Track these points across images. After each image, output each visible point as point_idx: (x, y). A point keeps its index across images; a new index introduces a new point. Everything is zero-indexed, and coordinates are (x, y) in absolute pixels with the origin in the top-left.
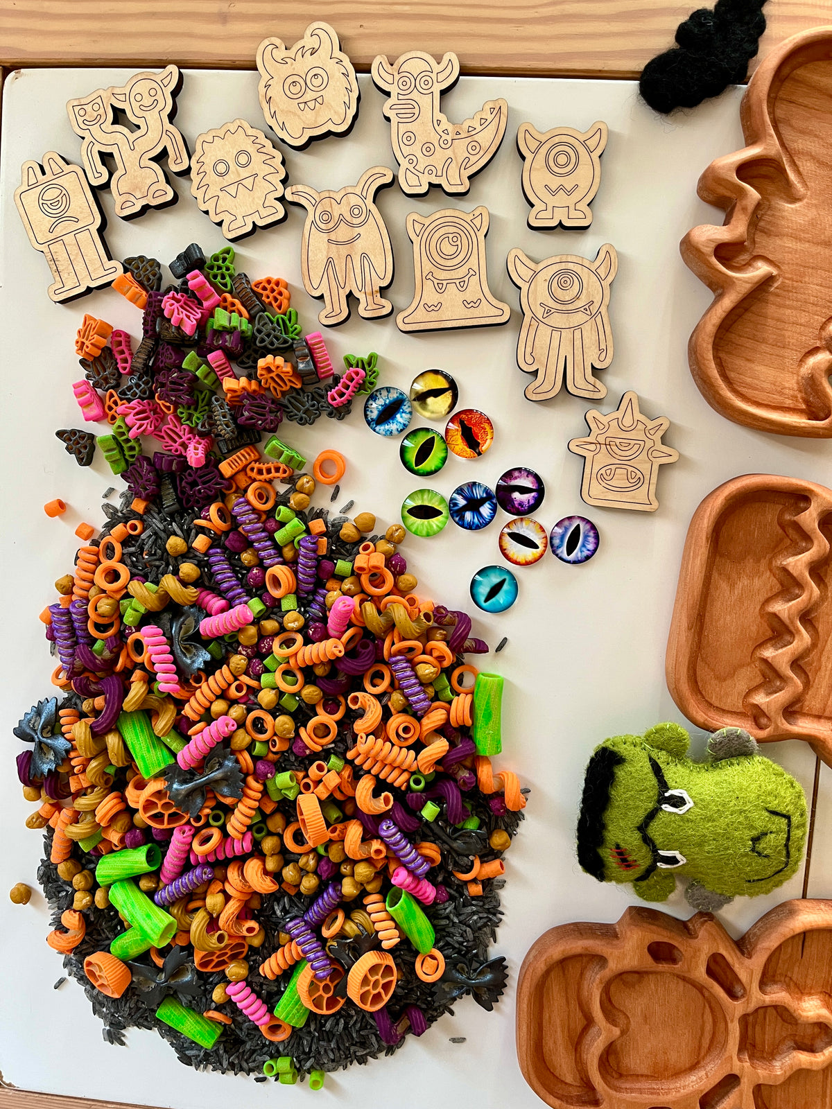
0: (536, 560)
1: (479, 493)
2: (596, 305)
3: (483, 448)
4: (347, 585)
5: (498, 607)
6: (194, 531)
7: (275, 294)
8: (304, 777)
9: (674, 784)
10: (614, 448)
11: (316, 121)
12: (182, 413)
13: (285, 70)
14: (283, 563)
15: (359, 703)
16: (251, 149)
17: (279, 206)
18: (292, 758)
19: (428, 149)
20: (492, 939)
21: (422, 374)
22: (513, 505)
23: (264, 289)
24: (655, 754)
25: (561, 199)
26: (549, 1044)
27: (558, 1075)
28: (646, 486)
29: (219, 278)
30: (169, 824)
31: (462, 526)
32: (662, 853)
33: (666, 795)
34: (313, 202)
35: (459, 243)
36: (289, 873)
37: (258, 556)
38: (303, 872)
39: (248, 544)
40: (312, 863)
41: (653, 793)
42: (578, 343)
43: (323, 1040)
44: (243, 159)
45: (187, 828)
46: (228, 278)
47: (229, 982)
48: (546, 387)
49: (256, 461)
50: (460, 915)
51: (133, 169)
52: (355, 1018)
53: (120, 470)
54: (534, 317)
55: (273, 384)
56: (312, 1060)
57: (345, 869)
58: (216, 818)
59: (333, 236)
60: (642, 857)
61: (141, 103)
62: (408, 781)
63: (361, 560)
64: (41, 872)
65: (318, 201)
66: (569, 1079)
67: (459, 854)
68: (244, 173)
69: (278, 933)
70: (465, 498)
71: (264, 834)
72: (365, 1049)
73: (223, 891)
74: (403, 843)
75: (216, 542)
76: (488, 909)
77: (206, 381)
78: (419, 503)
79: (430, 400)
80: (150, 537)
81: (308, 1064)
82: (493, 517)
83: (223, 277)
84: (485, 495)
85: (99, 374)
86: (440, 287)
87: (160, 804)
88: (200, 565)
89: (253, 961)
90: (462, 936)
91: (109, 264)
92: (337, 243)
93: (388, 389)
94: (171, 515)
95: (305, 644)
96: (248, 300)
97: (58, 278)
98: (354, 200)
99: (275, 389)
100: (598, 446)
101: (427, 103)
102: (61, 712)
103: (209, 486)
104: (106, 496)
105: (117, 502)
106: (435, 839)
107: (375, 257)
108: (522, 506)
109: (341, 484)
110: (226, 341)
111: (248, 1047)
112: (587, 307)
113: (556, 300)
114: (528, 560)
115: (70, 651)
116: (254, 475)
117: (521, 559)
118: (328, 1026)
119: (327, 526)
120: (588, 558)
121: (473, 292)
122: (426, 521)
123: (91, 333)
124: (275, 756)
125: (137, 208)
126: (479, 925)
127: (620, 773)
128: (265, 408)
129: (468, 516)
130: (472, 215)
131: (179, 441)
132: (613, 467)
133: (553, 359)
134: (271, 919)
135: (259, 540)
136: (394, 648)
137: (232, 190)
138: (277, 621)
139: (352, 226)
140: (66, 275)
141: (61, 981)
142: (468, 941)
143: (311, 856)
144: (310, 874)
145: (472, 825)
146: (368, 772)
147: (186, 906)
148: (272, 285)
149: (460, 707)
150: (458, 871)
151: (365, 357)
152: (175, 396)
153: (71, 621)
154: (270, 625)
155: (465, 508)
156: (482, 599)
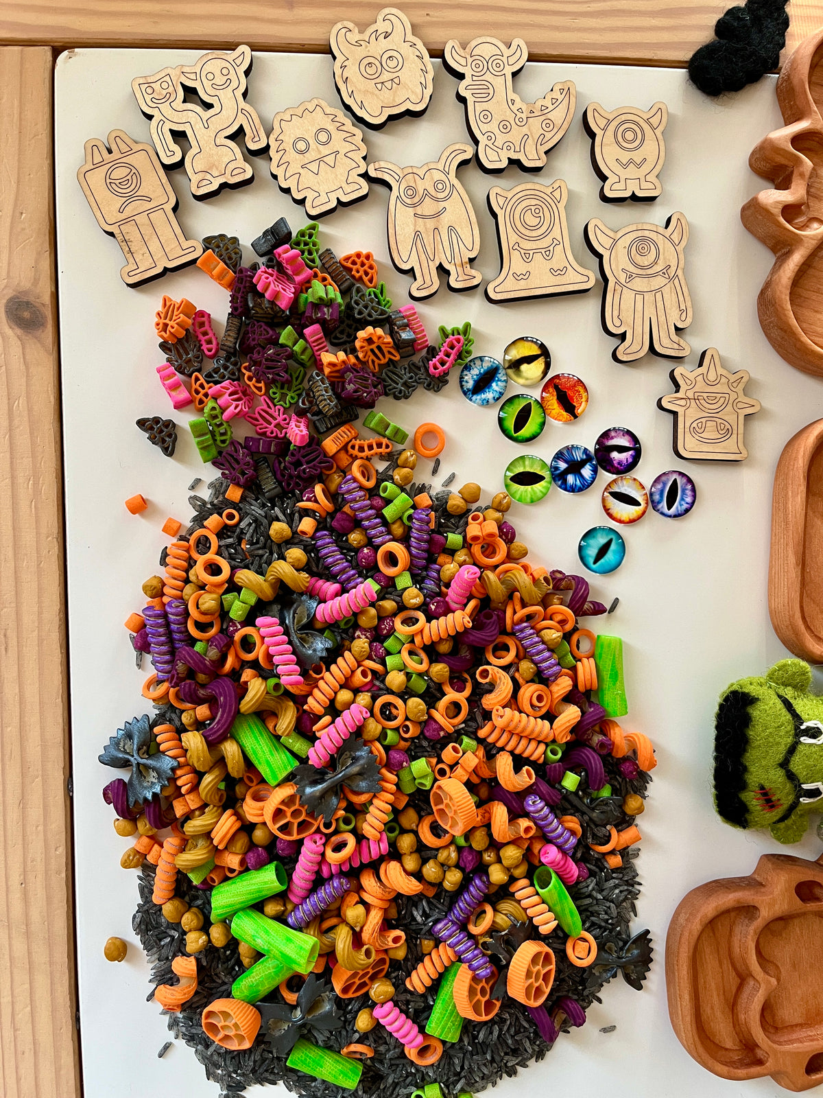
0: (639, 518)
1: (579, 456)
2: (673, 269)
3: (579, 411)
4: (461, 556)
5: (608, 568)
6: (297, 515)
7: (366, 267)
8: (438, 763)
9: (807, 717)
10: (702, 401)
11: (394, 100)
12: (274, 393)
13: (360, 52)
14: (394, 540)
15: (490, 676)
16: (331, 127)
17: (362, 181)
18: (425, 744)
19: (505, 127)
20: (632, 914)
21: (514, 342)
22: (612, 465)
23: (354, 263)
24: (782, 691)
25: (632, 172)
26: (707, 1011)
27: (718, 1042)
28: (734, 436)
29: (306, 254)
30: (298, 834)
31: (565, 489)
32: (805, 786)
33: (802, 727)
34: (397, 178)
35: (541, 214)
36: (430, 870)
37: (367, 535)
38: (444, 867)
39: (356, 524)
40: (454, 855)
41: (790, 727)
42: (660, 304)
43: (477, 1054)
44: (323, 137)
45: (317, 837)
46: (315, 254)
47: (374, 1005)
48: (635, 347)
49: (355, 438)
50: (603, 890)
51: (208, 147)
52: (508, 1022)
53: (210, 457)
54: (618, 282)
55: (372, 357)
56: (463, 1081)
57: (488, 857)
58: (347, 821)
59: (419, 210)
60: (784, 795)
61: (213, 82)
62: (545, 753)
63: (473, 529)
64: (138, 920)
65: (402, 177)
66: (729, 1043)
67: (597, 826)
68: (325, 150)
69: (420, 941)
70: (566, 461)
71: (397, 832)
72: (517, 1057)
73: (362, 902)
74: (551, 817)
75: (321, 525)
76: (627, 881)
77: (303, 357)
78: (521, 470)
79: (524, 367)
80: (250, 524)
81: (459, 1086)
82: (594, 479)
83: (310, 253)
84: (585, 457)
85: (181, 357)
86: (527, 257)
87: (289, 812)
88: (307, 549)
89: (395, 978)
90: (606, 913)
91: (186, 244)
92: (424, 217)
93: (481, 359)
94: (272, 500)
95: (429, 620)
96: (338, 275)
97: (131, 260)
98: (438, 176)
99: (373, 362)
100: (688, 401)
101: (501, 84)
102: (156, 730)
103: (314, 465)
104: (193, 488)
105: (206, 494)
106: (576, 811)
107: (461, 229)
108: (621, 465)
109: (441, 457)
110: (325, 314)
111: (390, 1080)
112: (665, 271)
113: (636, 265)
114: (631, 518)
115: (167, 657)
116: (355, 452)
117: (625, 517)
118: (481, 1036)
119: (432, 500)
120: (687, 511)
121: (558, 260)
122: (529, 488)
123: (175, 313)
124: (406, 744)
125: (215, 187)
126: (621, 898)
127: (756, 712)
128: (367, 381)
129: (571, 479)
130: (551, 188)
131: (274, 422)
132: (703, 420)
133: (638, 321)
134: (411, 927)
135: (368, 518)
136: (517, 617)
137: (314, 166)
138: (394, 600)
139: (437, 200)
140: (141, 257)
141: (167, 1047)
142: (612, 918)
143: (452, 848)
144: (453, 868)
145: (606, 792)
146: (502, 749)
147: (320, 926)
148: (363, 259)
149: (588, 670)
150: (597, 844)
151: (461, 327)
152: (273, 373)
153: (167, 624)
154: (389, 605)
155: (566, 472)
156: (591, 561)
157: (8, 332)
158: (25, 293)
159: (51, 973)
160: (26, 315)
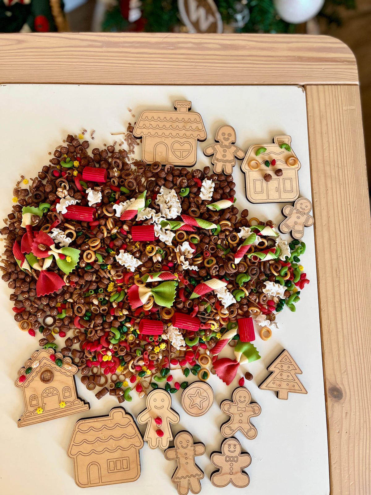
157: (341, 387)
158: (336, 401)
159: (317, 159)
160: (335, 393)
